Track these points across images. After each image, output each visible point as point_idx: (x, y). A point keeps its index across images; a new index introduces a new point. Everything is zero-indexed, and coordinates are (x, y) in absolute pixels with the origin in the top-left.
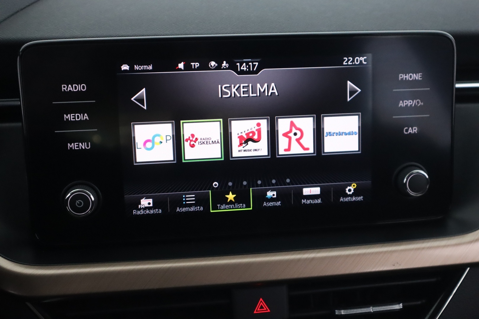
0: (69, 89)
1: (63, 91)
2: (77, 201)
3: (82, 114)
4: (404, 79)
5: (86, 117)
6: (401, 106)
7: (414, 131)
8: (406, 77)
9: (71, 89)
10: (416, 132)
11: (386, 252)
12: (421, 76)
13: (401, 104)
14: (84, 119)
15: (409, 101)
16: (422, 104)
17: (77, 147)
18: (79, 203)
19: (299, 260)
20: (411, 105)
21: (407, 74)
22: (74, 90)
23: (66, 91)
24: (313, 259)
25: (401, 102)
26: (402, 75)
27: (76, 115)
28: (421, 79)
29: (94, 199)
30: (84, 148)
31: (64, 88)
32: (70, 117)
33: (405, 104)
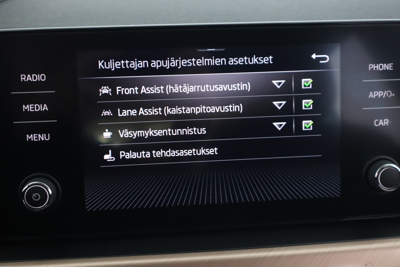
0: (28, 79)
1: (22, 81)
2: (34, 194)
3: (41, 105)
4: (374, 69)
5: (45, 107)
6: (371, 97)
7: (385, 123)
8: (376, 67)
9: (30, 79)
10: (388, 125)
11: (358, 250)
12: (392, 66)
13: (372, 95)
14: (43, 110)
15: (380, 92)
16: (393, 95)
17: (36, 139)
18: (35, 196)
19: (265, 258)
20: (382, 96)
21: (378, 65)
22: (33, 80)
23: (25, 81)
24: (280, 257)
25: (371, 93)
26: (372, 65)
27: (35, 105)
28: (392, 69)
29: (52, 193)
30: (43, 139)
31: (23, 78)
32: (29, 108)
33: (375, 95)
